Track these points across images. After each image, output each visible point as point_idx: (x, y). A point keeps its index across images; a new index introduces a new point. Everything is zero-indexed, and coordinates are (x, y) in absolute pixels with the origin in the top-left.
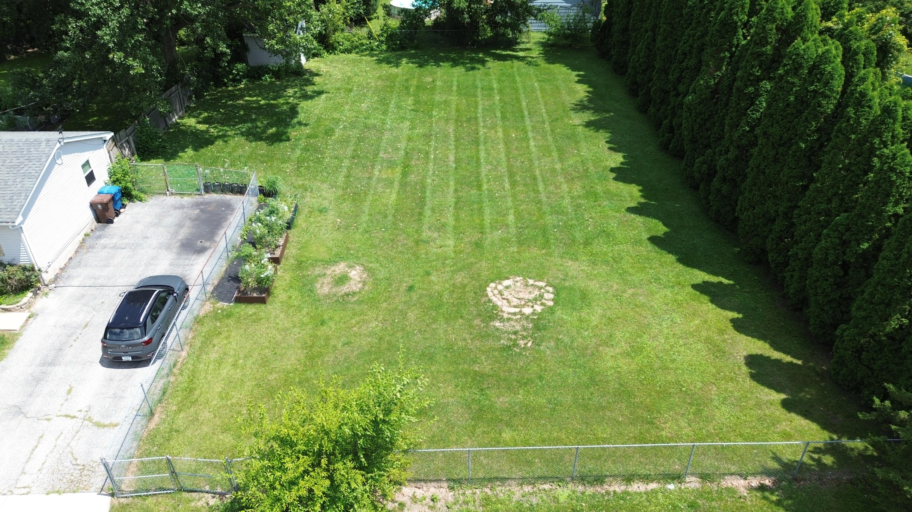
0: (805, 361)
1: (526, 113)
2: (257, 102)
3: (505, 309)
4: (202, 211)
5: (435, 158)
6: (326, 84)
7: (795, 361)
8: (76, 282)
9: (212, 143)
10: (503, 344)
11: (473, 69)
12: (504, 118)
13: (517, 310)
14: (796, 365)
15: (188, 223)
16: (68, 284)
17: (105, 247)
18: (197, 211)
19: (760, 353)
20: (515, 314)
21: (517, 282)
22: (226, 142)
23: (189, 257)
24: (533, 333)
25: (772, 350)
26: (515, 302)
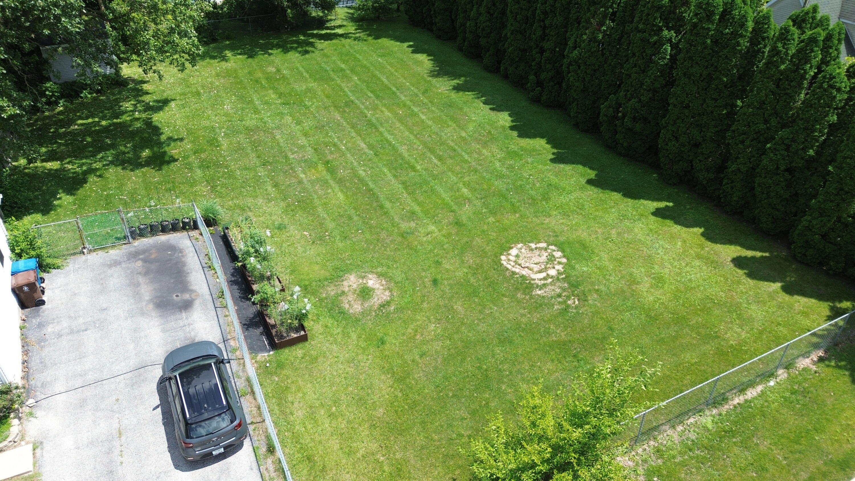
0: (771, 252)
1: (394, 89)
2: (98, 124)
3: (533, 276)
4: (145, 261)
5: (347, 149)
6: (164, 91)
7: (764, 254)
8: (59, 387)
9: (85, 181)
10: (558, 309)
11: (307, 52)
12: (377, 97)
13: (544, 275)
14: (766, 257)
15: (141, 279)
16: (50, 393)
17: (59, 336)
18: (139, 264)
19: (738, 255)
20: (545, 279)
21: (521, 249)
22: (100, 176)
23: (178, 316)
24: (573, 292)
25: (745, 250)
26: (536, 268)
